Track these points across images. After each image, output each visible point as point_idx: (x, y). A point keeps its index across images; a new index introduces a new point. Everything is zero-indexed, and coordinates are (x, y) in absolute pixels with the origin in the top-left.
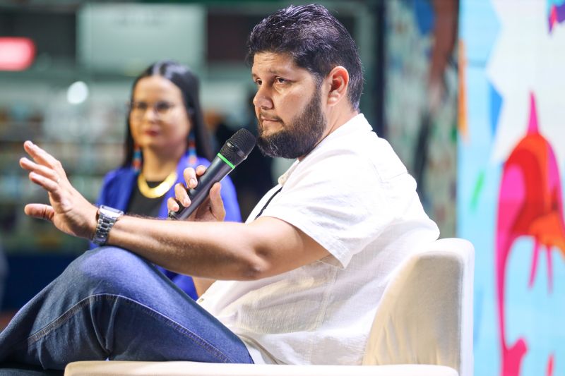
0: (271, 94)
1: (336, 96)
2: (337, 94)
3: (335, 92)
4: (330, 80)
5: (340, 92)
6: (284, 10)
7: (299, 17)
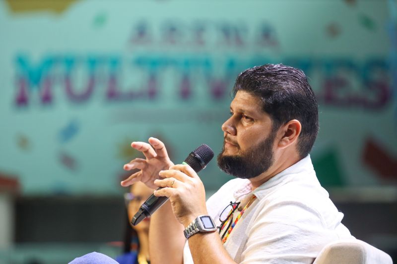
0: (237, 125)
1: (286, 142)
2: (288, 140)
3: (286, 138)
4: (286, 128)
5: (290, 140)
6: (273, 65)
7: (280, 74)
